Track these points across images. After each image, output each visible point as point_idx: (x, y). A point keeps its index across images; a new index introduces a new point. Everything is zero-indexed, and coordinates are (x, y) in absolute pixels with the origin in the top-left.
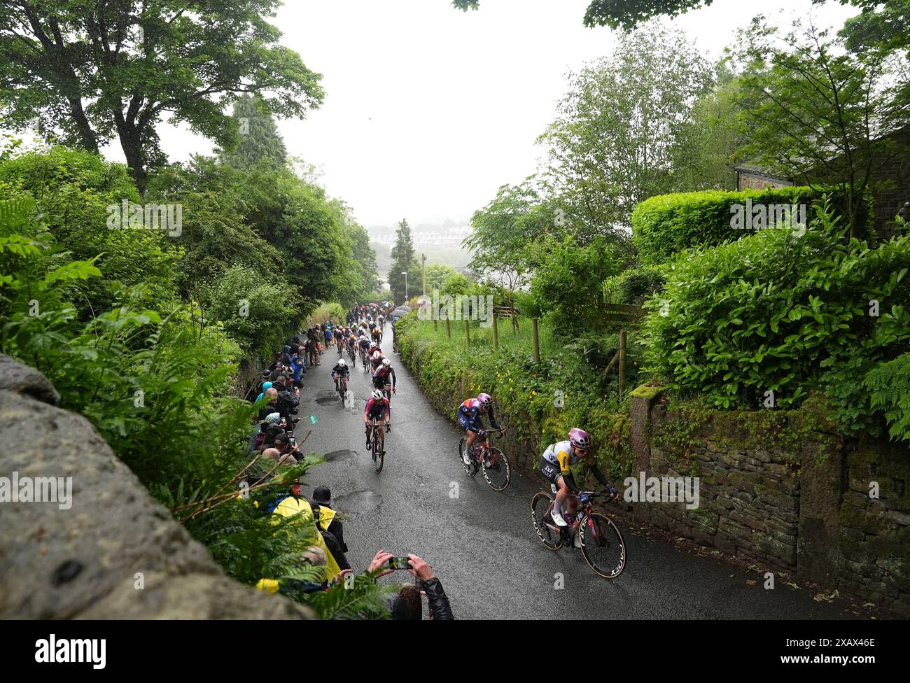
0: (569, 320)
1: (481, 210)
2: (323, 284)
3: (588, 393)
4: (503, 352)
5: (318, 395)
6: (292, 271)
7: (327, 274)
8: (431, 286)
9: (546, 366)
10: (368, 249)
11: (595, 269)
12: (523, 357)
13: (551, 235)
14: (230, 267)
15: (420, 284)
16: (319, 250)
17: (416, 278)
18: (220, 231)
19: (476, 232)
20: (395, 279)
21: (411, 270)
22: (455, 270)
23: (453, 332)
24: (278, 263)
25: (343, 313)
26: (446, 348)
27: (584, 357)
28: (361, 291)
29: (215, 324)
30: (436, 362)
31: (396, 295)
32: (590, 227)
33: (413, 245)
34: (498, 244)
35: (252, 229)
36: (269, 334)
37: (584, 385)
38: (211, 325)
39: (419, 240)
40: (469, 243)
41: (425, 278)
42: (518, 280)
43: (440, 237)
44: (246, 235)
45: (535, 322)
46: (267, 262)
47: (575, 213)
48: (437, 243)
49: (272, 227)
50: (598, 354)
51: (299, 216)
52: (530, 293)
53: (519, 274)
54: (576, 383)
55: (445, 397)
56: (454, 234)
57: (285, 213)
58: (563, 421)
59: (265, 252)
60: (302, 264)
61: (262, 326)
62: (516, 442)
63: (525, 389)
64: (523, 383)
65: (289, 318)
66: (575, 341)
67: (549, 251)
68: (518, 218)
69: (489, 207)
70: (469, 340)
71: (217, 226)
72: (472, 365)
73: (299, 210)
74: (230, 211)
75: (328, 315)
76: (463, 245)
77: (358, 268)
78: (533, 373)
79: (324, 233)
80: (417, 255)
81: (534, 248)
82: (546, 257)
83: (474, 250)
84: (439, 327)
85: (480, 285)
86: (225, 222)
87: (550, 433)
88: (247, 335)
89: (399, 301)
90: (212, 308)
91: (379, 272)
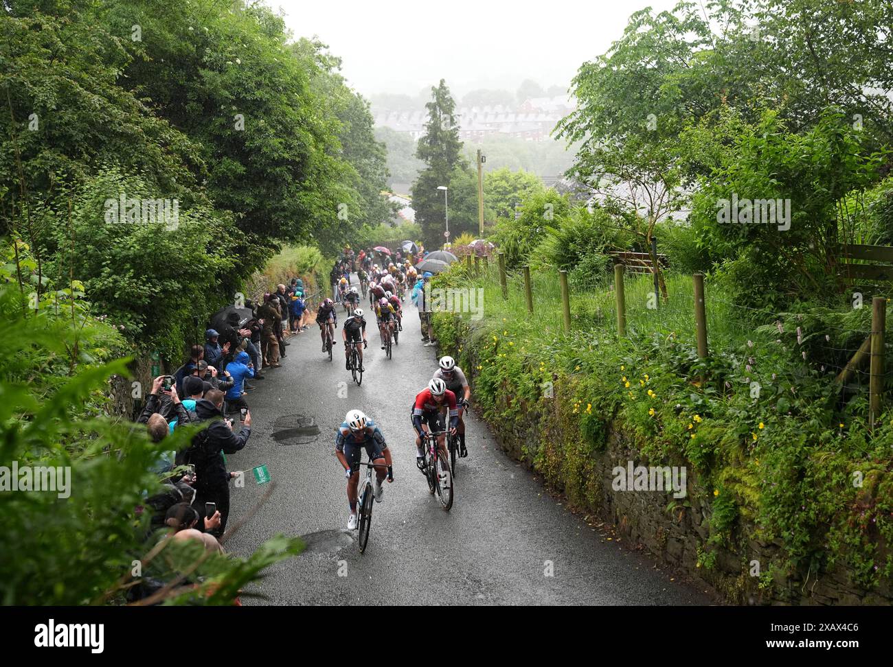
0: (766, 278)
1: (594, 61)
2: (284, 209)
3: (805, 419)
4: (635, 340)
5: (278, 424)
6: (221, 182)
7: (293, 189)
8: (494, 213)
9: (719, 366)
10: (371, 140)
11: (823, 176)
12: (675, 350)
13: (731, 109)
14: (94, 173)
15: (473, 209)
16: (275, 142)
17: (465, 199)
18: (68, 98)
19: (583, 107)
20: (424, 199)
21: (454, 182)
22: (542, 183)
23: (538, 300)
24: (194, 167)
25: (324, 267)
26: (524, 333)
27: (797, 349)
28: (359, 223)
29: (67, 286)
30: (504, 359)
31: (425, 231)
32: (814, 92)
33: (460, 134)
34: (625, 129)
35: (138, 96)
36: (177, 307)
37: (797, 403)
38: (57, 288)
39: (470, 122)
40: (570, 128)
41: (482, 197)
42: (665, 199)
43: (512, 118)
44: (128, 108)
45: (701, 278)
46: (170, 163)
47: (782, 64)
48: (506, 129)
49: (179, 94)
50: (826, 343)
51: (233, 72)
52: (689, 225)
53: (668, 188)
54: (781, 400)
55: (525, 426)
56: (539, 111)
57: (204, 66)
58: (754, 474)
59: (165, 145)
60: (241, 169)
61: (164, 291)
62: (663, 513)
63: (678, 411)
64: (676, 399)
65: (218, 276)
66: (779, 318)
67: (727, 142)
68: (667, 77)
69: (609, 56)
70: (569, 316)
71: (63, 89)
72: (575, 363)
73: (233, 60)
74: (91, 60)
75: (295, 269)
76: (557, 132)
77: (352, 177)
78: (694, 379)
79: (284, 108)
80: (466, 153)
81: (699, 135)
82: (724, 154)
83: (579, 143)
84: (511, 293)
85: (590, 210)
86: (80, 80)
87: (729, 497)
88: (134, 308)
89: (433, 242)
90: (58, 255)
91: (393, 187)
